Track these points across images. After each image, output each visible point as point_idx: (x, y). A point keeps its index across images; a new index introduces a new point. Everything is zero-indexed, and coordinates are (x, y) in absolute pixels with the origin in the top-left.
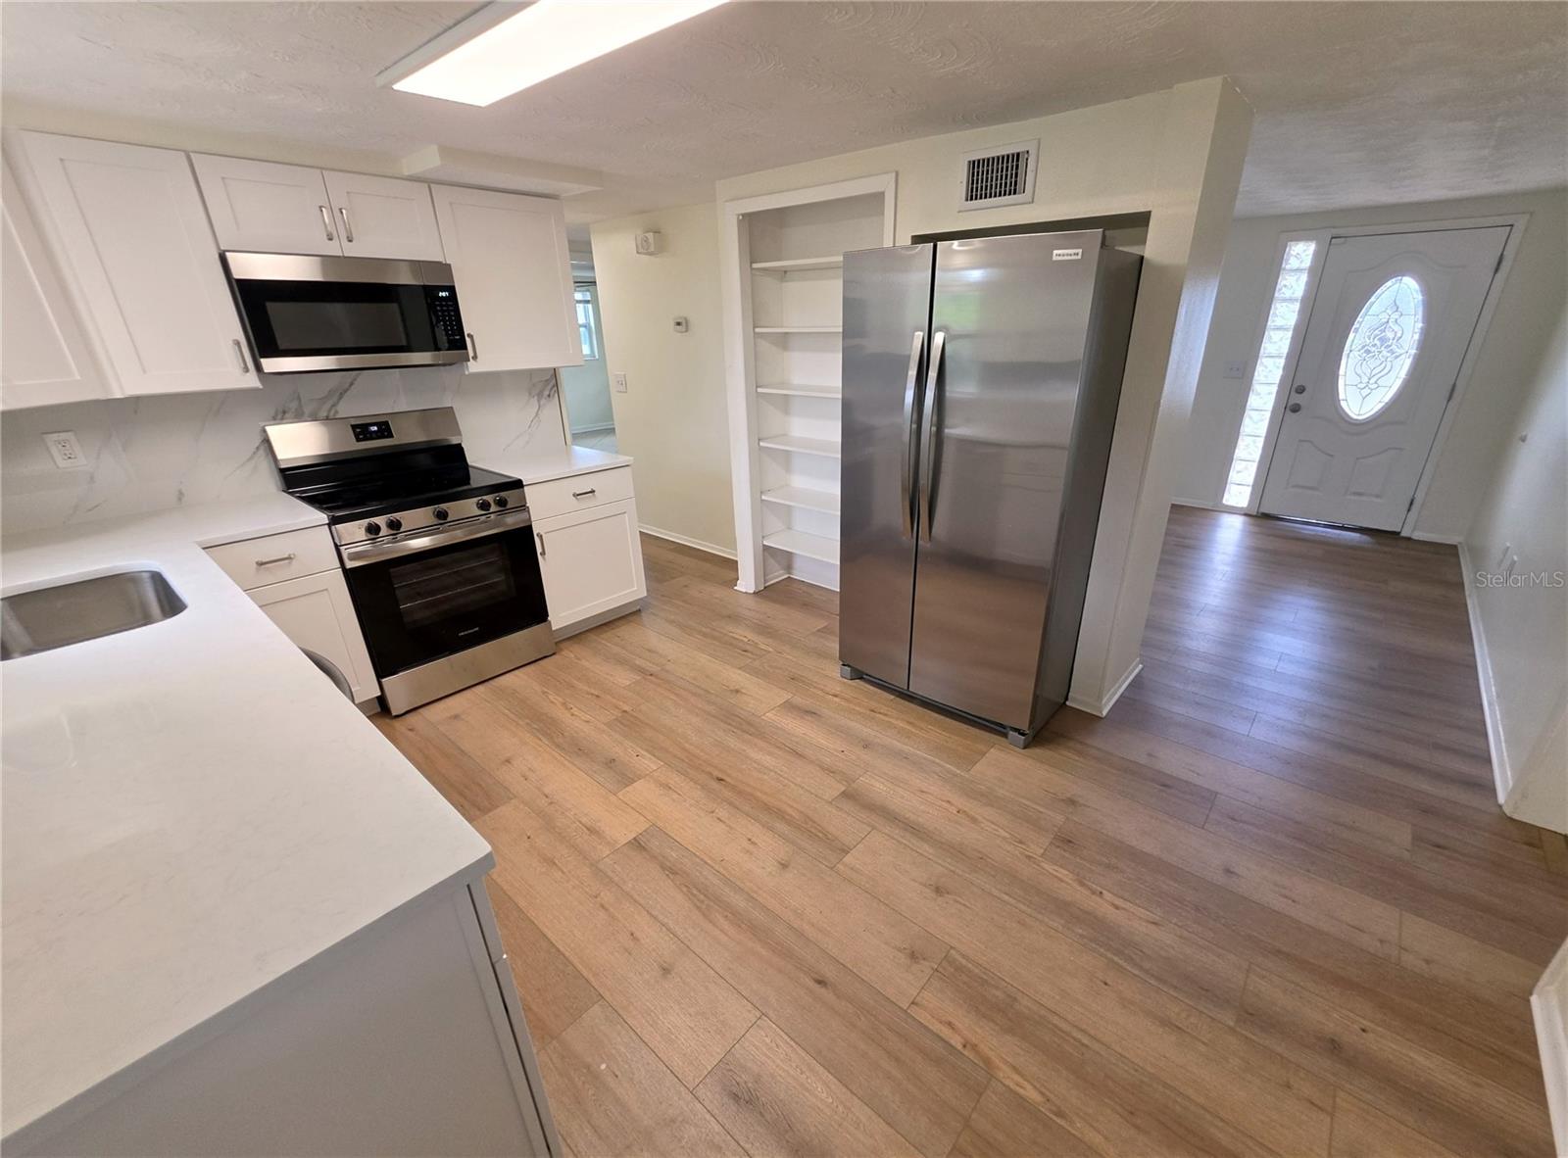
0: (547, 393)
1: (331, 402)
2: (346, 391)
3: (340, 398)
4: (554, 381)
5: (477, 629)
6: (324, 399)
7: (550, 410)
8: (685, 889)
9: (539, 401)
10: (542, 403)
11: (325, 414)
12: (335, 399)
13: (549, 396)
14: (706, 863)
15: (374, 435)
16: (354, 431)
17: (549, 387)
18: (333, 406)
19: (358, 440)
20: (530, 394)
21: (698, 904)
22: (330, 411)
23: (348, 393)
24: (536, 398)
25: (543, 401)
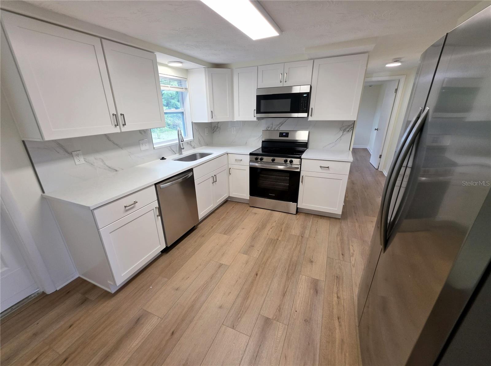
0: (348, 130)
1: (279, 126)
2: (283, 123)
3: (282, 125)
4: (353, 126)
5: (274, 195)
6: (278, 125)
7: (348, 136)
8: (206, 283)
9: (343, 132)
10: (344, 133)
11: (277, 129)
12: (280, 125)
13: (348, 131)
14: (217, 284)
15: (284, 136)
16: (280, 134)
17: (349, 128)
18: (279, 127)
19: (280, 137)
20: (340, 129)
21: (201, 288)
22: (278, 128)
23: (284, 124)
24: (342, 131)
25: (345, 133)
